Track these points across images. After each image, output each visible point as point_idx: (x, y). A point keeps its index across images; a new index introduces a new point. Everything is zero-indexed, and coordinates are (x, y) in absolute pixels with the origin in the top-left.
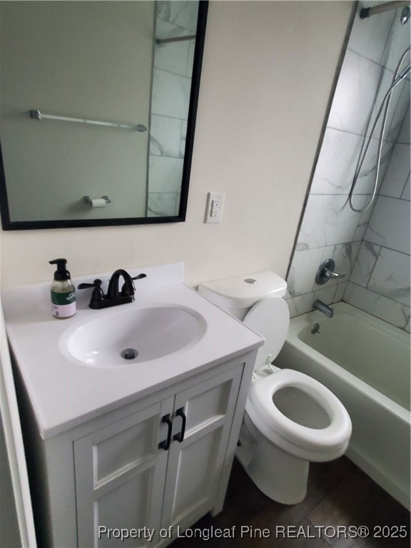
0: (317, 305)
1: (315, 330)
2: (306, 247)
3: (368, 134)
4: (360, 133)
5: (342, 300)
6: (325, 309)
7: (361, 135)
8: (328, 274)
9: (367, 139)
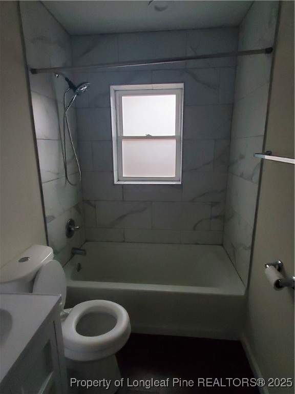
0: (74, 252)
1: (79, 268)
2: (53, 217)
3: (63, 139)
4: (57, 139)
5: (87, 241)
6: (79, 251)
7: (59, 140)
8: (73, 229)
9: (63, 143)
